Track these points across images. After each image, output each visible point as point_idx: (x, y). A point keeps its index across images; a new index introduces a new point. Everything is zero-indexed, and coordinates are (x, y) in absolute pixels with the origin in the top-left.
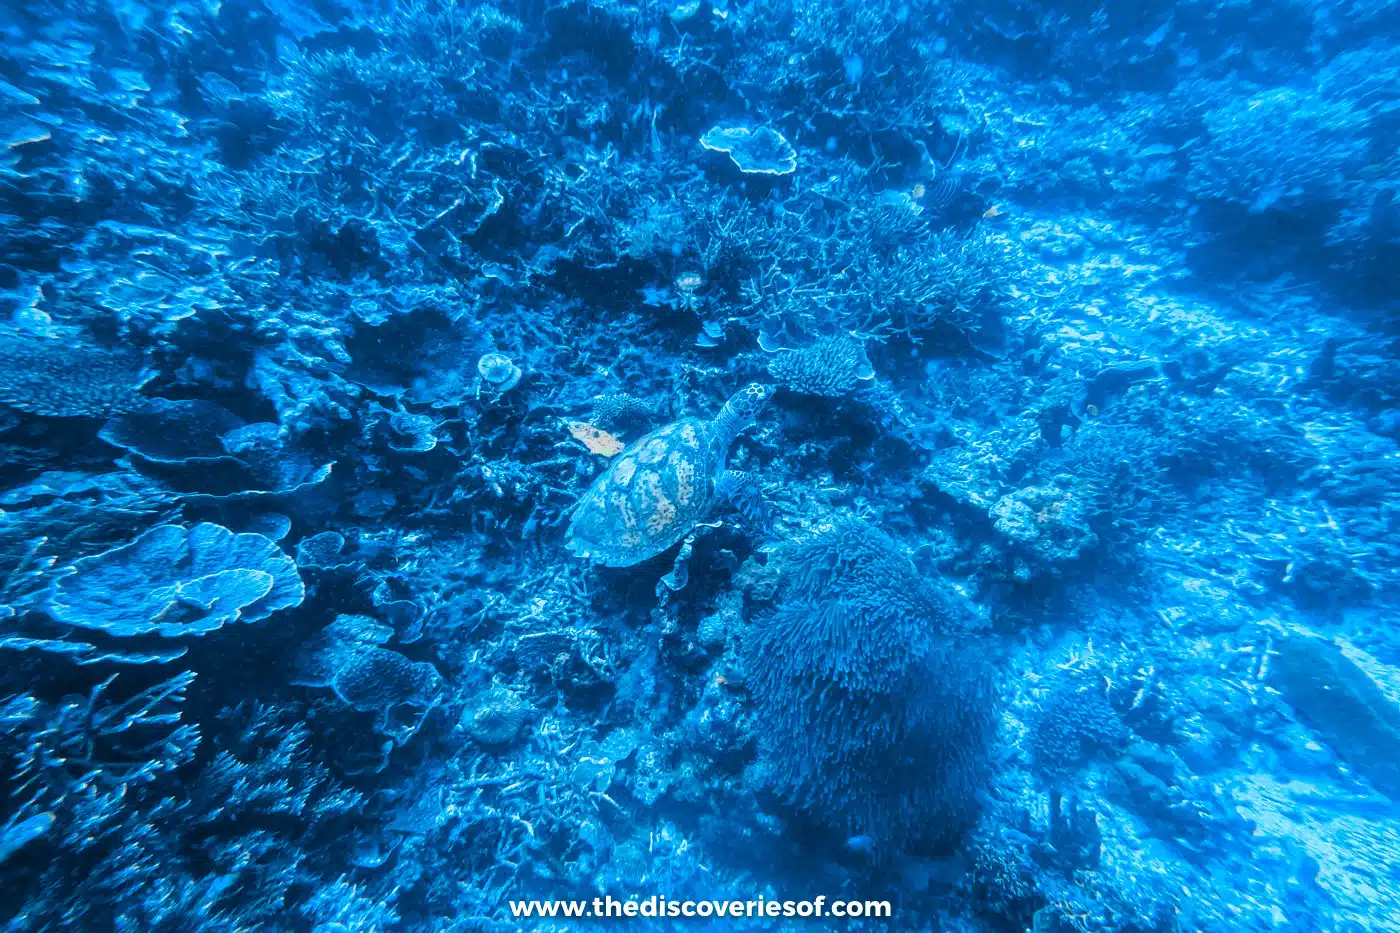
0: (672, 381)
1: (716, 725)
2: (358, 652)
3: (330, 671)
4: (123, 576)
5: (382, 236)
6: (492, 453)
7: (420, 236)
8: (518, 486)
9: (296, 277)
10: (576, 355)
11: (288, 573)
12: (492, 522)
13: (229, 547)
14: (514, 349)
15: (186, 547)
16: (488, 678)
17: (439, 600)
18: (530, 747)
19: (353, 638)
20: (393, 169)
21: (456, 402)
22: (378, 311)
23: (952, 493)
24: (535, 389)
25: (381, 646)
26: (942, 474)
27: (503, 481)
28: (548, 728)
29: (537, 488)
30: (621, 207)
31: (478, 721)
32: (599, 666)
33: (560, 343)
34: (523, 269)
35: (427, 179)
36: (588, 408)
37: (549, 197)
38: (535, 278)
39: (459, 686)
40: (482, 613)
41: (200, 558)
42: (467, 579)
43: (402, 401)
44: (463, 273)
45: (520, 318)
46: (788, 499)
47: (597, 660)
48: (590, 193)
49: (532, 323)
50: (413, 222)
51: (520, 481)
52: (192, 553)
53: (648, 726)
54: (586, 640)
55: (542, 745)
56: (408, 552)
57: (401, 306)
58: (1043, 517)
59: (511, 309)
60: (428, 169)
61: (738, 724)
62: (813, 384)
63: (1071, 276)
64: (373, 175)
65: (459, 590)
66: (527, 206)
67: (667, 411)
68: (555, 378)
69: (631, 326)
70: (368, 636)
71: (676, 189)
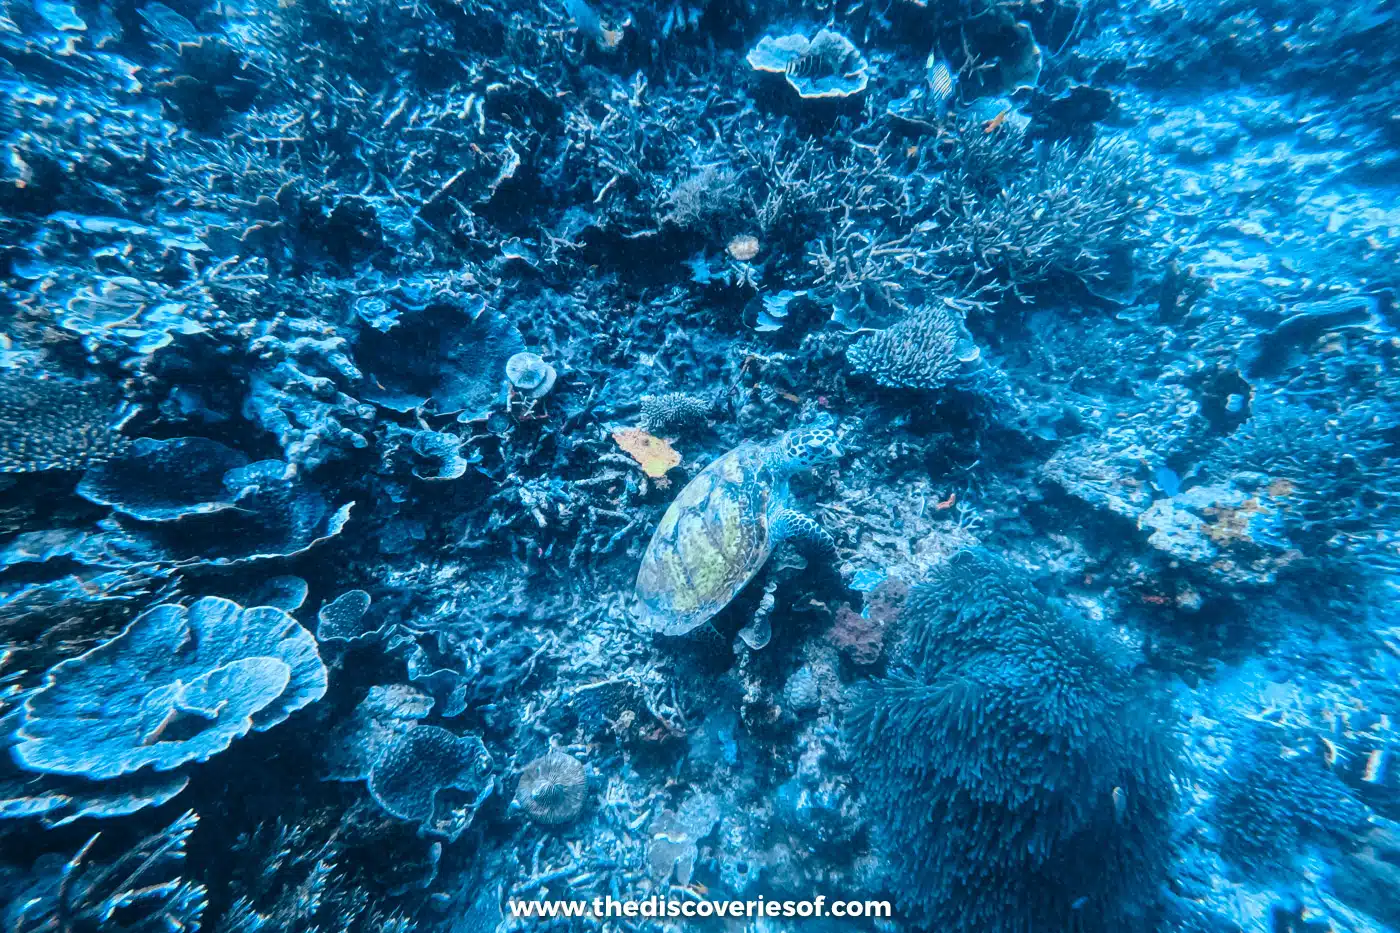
0: (729, 371)
1: (817, 812)
2: (396, 732)
3: (365, 761)
4: (113, 676)
5: (383, 216)
6: (529, 471)
7: (425, 212)
8: (561, 507)
9: (288, 275)
10: (616, 343)
11: (308, 657)
12: (535, 550)
13: (238, 625)
14: (546, 341)
15: (188, 630)
16: (542, 738)
17: (483, 649)
18: (597, 822)
19: (388, 715)
20: (387, 127)
21: (484, 414)
22: (388, 311)
23: (1087, 497)
24: (573, 389)
25: (421, 721)
26: (1068, 471)
27: (545, 505)
28: (615, 795)
29: (584, 509)
30: (658, 157)
31: (536, 799)
32: (667, 716)
33: (595, 331)
34: (549, 242)
35: (428, 138)
36: (635, 409)
37: (573, 149)
38: (564, 253)
39: (511, 752)
40: (532, 660)
41: (205, 639)
42: (511, 619)
43: (422, 416)
44: (481, 254)
45: (549, 305)
46: (877, 512)
47: (664, 708)
48: (619, 141)
49: (563, 309)
50: (417, 195)
51: (563, 501)
52: (195, 635)
53: (730, 794)
54: (650, 685)
55: (611, 819)
56: (445, 592)
57: (413, 303)
58: (1221, 531)
59: (537, 293)
60: (427, 126)
61: (844, 810)
62: (907, 376)
63: (1217, 181)
64: (364, 139)
65: (505, 634)
66: (546, 161)
67: (725, 406)
68: (593, 374)
69: (675, 304)
70: (404, 711)
71: (720, 125)
